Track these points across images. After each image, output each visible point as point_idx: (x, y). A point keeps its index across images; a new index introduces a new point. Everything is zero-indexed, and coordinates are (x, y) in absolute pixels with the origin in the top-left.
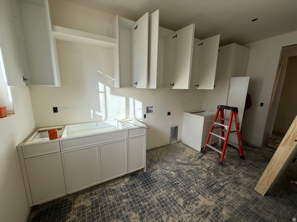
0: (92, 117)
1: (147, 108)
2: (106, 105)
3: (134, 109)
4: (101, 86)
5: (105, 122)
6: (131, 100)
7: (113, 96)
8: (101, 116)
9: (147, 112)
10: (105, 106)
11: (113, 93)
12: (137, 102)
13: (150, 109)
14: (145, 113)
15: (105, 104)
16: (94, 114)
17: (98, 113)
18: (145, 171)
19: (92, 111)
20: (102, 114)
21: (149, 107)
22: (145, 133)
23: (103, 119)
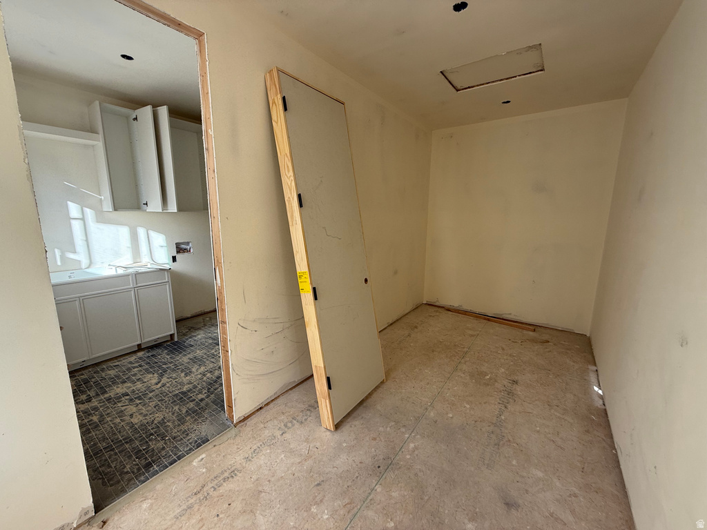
0: (59, 263)
1: (178, 245)
2: (87, 240)
3: (150, 246)
4: (74, 209)
5: (89, 270)
6: (141, 232)
7: (102, 226)
8: (80, 261)
9: (178, 252)
10: (85, 243)
11: (101, 218)
12: (153, 234)
13: (183, 246)
14: (175, 254)
15: (85, 239)
16: (62, 257)
17: (71, 256)
18: (176, 340)
19: (57, 252)
20: (81, 256)
21: (183, 243)
22: (168, 278)
23: (84, 265)
